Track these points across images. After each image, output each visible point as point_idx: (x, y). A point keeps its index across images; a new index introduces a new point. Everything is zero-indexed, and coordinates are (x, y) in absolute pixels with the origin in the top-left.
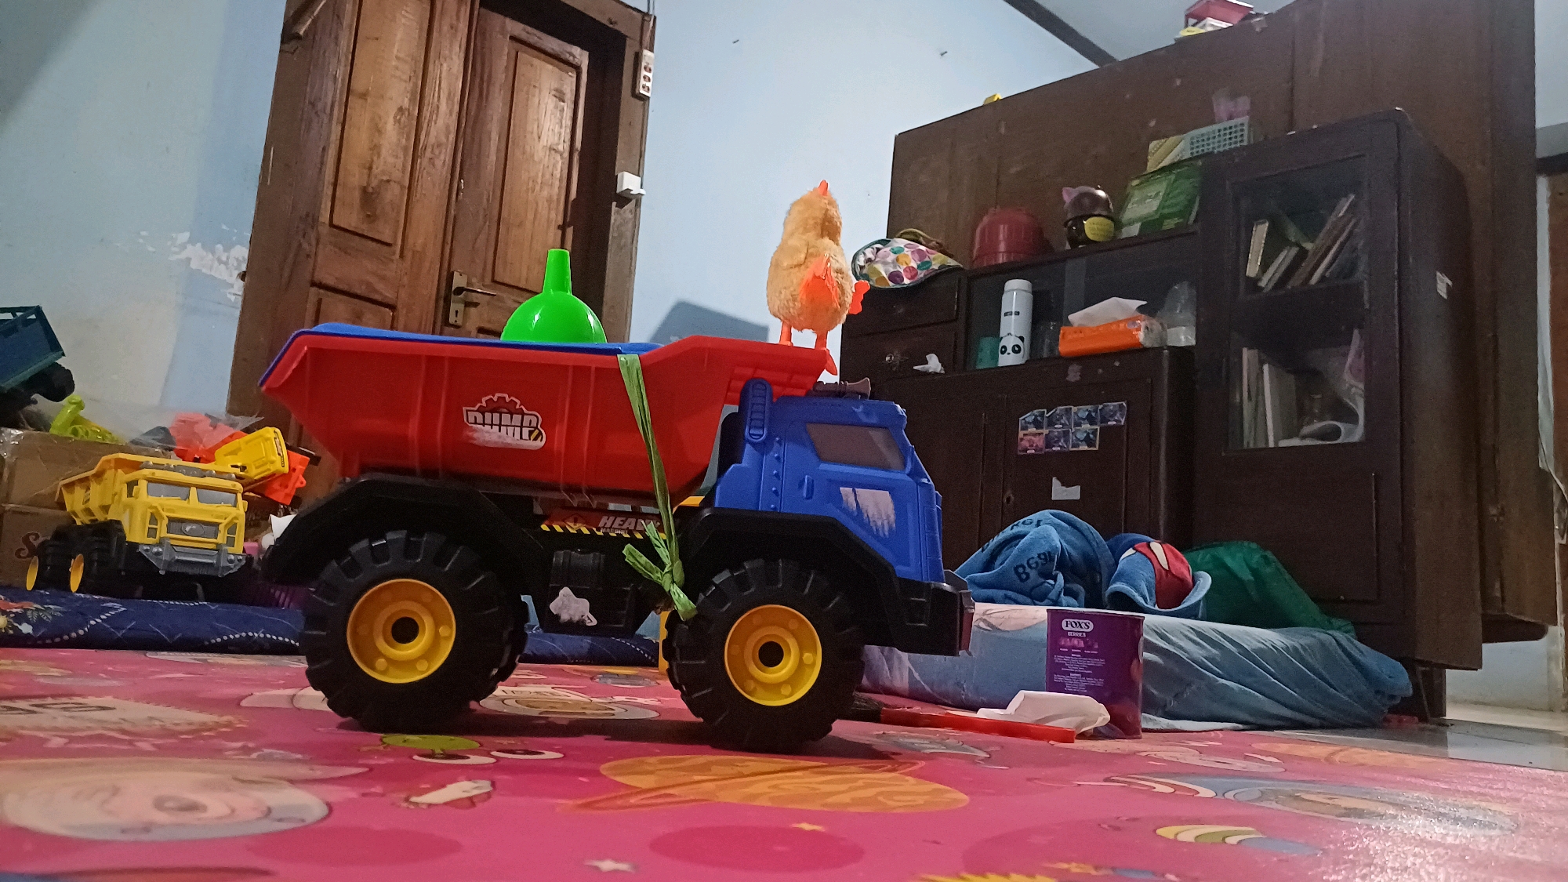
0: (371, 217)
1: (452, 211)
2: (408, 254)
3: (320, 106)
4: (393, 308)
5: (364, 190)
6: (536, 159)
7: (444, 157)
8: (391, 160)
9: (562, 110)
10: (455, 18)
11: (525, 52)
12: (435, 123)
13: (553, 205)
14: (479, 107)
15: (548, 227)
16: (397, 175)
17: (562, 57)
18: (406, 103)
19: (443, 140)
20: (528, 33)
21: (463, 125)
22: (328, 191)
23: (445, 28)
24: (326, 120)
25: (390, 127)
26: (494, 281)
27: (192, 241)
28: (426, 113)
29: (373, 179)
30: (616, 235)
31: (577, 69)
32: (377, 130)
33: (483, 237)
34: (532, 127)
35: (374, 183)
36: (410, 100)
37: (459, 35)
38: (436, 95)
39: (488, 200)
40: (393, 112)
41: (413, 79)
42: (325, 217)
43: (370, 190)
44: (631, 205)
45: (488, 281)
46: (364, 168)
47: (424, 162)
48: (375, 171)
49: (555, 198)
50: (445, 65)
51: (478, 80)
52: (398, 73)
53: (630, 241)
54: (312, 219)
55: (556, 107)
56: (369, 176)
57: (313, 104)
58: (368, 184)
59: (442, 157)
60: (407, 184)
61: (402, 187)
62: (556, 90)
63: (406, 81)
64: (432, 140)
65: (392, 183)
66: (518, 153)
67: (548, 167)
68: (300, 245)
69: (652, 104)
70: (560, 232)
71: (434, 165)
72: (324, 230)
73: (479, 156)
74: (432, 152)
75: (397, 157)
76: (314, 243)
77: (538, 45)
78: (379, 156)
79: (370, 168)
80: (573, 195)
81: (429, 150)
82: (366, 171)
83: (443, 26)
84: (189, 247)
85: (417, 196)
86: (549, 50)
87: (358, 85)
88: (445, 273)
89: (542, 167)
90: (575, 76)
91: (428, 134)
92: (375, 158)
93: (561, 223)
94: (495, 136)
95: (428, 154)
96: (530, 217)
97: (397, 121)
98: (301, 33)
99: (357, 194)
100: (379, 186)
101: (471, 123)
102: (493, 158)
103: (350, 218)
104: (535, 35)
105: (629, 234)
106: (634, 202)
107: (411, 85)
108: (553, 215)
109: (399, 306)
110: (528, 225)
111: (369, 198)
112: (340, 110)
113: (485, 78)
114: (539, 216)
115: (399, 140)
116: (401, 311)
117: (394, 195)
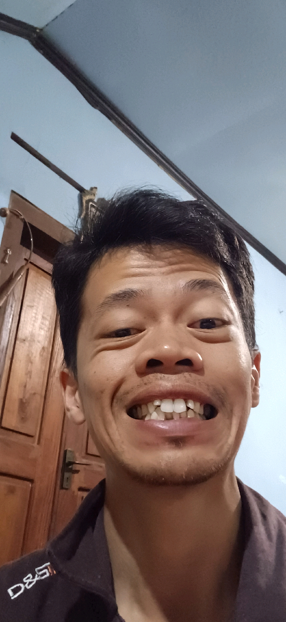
0: (23, 419)
2: (42, 441)
4: (32, 481)
5: (21, 401)
16: (39, 389)
18: (46, 344)
25: (37, 360)
28: (56, 350)
29: (26, 393)
32: (30, 362)
35: (27, 396)
36: (48, 342)
40: (39, 350)
43: (24, 401)
45: (83, 454)
46: (22, 386)
48: (28, 388)
52: (43, 326)
56: (24, 391)
58: (24, 397)
60: (44, 394)
61: (41, 395)
63: (45, 331)
65: (36, 395)
78: (30, 377)
79: (25, 386)
82: (22, 389)
85: (49, 401)
87: (21, 335)
88: (62, 452)
91: (57, 362)
92: (28, 379)
97: (41, 356)
99: (17, 404)
100: (29, 398)
103: (11, 421)
107: (48, 332)
109: (36, 480)
111: (23, 406)
115: (41, 367)
116: (37, 484)
117: (37, 402)
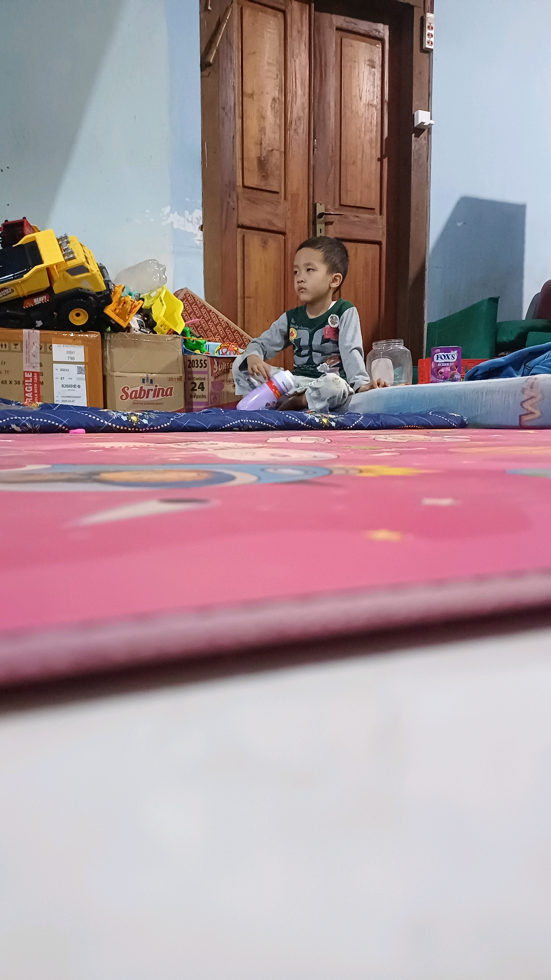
0: (265, 177)
1: (312, 162)
2: (289, 197)
3: (227, 109)
4: (284, 234)
5: (259, 159)
6: (360, 114)
7: (303, 127)
8: (272, 136)
9: (374, 74)
10: (300, 24)
11: (347, 37)
12: (296, 103)
13: (374, 145)
14: (321, 85)
15: (372, 161)
16: (276, 146)
17: (371, 34)
18: (276, 94)
19: (302, 114)
20: (347, 22)
21: (313, 101)
22: (239, 164)
23: (295, 33)
24: (232, 118)
25: (269, 114)
26: (341, 205)
27: (172, 211)
28: (289, 98)
29: (263, 151)
30: (416, 157)
31: (382, 40)
32: (263, 117)
33: (331, 176)
34: (355, 92)
35: (264, 154)
36: (279, 91)
37: (304, 36)
38: (294, 84)
39: (332, 150)
40: (270, 101)
41: (279, 76)
42: (239, 182)
43: (263, 158)
44: (425, 134)
45: (337, 206)
46: (257, 144)
47: (291, 133)
48: (264, 145)
49: (374, 140)
50: (297, 61)
51: (318, 67)
52: (270, 74)
53: (426, 160)
54: (232, 185)
55: (370, 73)
56: (261, 149)
57: (224, 109)
58: (261, 155)
59: (302, 127)
60: (283, 150)
61: (281, 153)
62: (369, 60)
63: (275, 79)
64: (295, 116)
65: (274, 151)
66: (348, 113)
67: (368, 118)
68: (228, 203)
69: (435, 54)
70: (379, 163)
71: (298, 134)
72: (240, 190)
73: (324, 121)
74: (295, 124)
75: (275, 133)
76: (235, 199)
77: (355, 30)
78: (265, 134)
79: (261, 144)
80: (386, 135)
81: (293, 123)
82: (258, 147)
83: (293, 33)
84: (171, 214)
85: (290, 155)
86: (362, 32)
87: (248, 89)
88: (311, 206)
89: (364, 119)
90: (380, 46)
91: (291, 113)
92: (263, 137)
93: (379, 156)
94: (332, 104)
95: (293, 126)
96: (360, 156)
97: (273, 108)
98: (211, 61)
99: (255, 163)
100: (267, 155)
101: (316, 100)
102: (333, 120)
103: (253, 180)
104: (352, 22)
105: (425, 155)
106: (427, 130)
107: (278, 80)
108: (374, 151)
109: (287, 232)
110: (359, 162)
111: (262, 163)
112: (239, 109)
113: (323, 63)
114: (365, 155)
115: (275, 121)
116: (289, 235)
117: (276, 159)
